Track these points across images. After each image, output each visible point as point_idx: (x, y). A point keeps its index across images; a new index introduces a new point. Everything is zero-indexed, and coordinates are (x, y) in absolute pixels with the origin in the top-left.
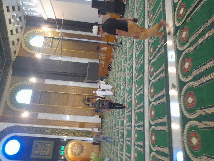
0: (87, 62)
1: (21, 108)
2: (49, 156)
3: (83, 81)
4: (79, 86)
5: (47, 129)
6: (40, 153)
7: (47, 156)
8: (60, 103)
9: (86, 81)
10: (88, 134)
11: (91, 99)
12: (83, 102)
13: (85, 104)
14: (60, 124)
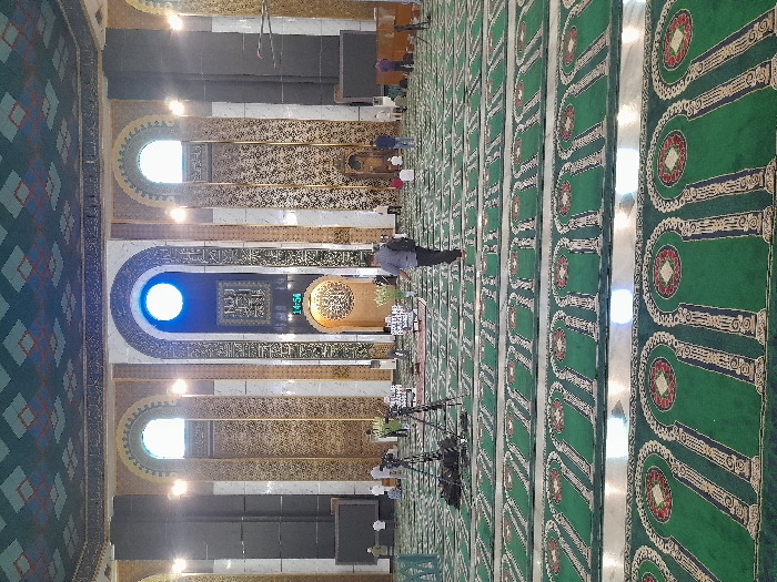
0: (337, 33)
1: (161, 198)
2: (264, 318)
3: (325, 99)
9: (338, 98)
13: (344, 174)
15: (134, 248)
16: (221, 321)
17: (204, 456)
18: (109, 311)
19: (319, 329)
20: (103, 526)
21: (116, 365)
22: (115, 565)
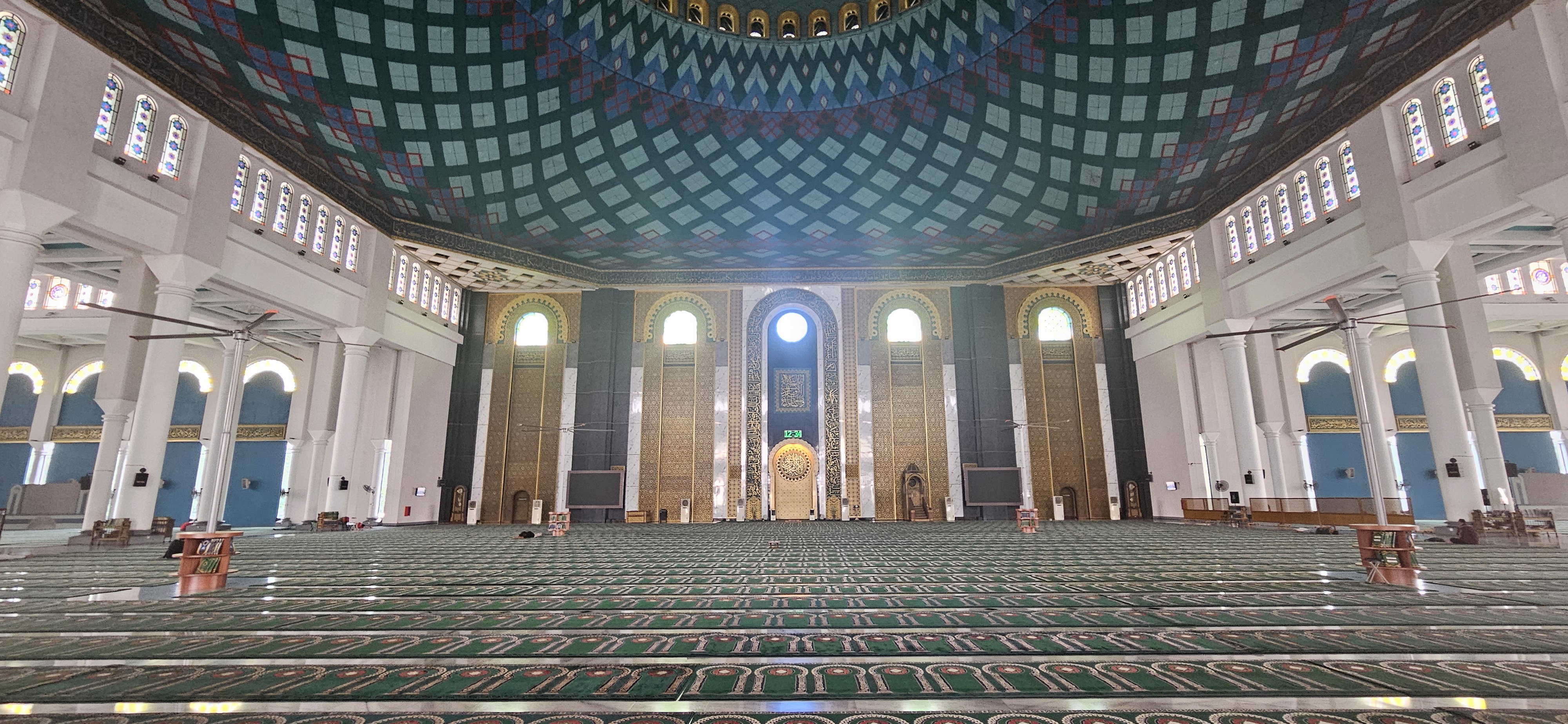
1: (876, 325)
2: (781, 407)
3: (965, 458)
4: (950, 449)
5: (837, 393)
6: (785, 386)
7: (780, 402)
8: (900, 411)
9: (966, 466)
10: (833, 488)
11: (917, 486)
12: (909, 467)
13: (904, 472)
14: (849, 420)
15: (836, 306)
16: (778, 372)
17: (665, 359)
18: (786, 287)
19: (772, 453)
20: (613, 283)
21: (741, 291)
22: (578, 291)
